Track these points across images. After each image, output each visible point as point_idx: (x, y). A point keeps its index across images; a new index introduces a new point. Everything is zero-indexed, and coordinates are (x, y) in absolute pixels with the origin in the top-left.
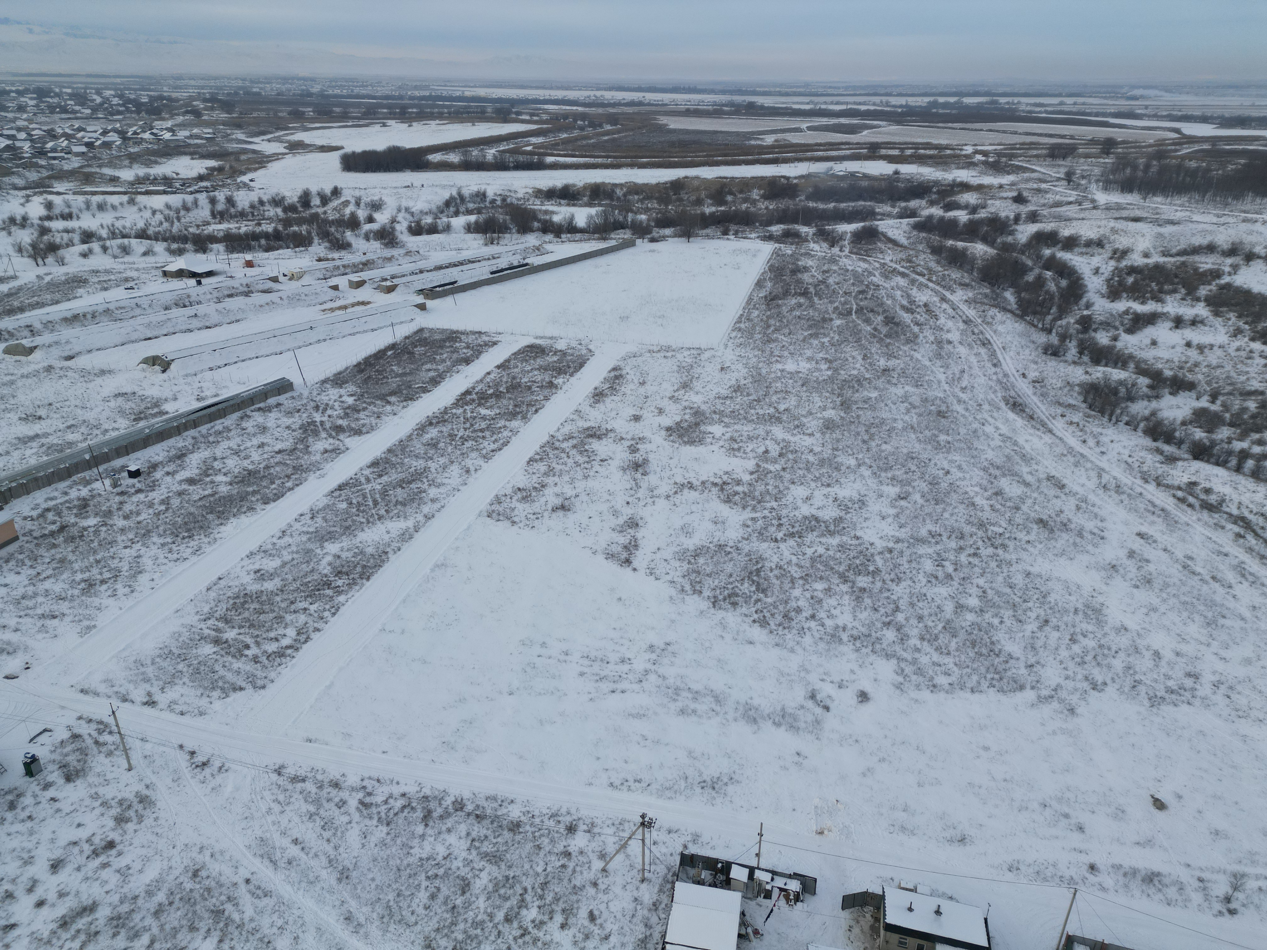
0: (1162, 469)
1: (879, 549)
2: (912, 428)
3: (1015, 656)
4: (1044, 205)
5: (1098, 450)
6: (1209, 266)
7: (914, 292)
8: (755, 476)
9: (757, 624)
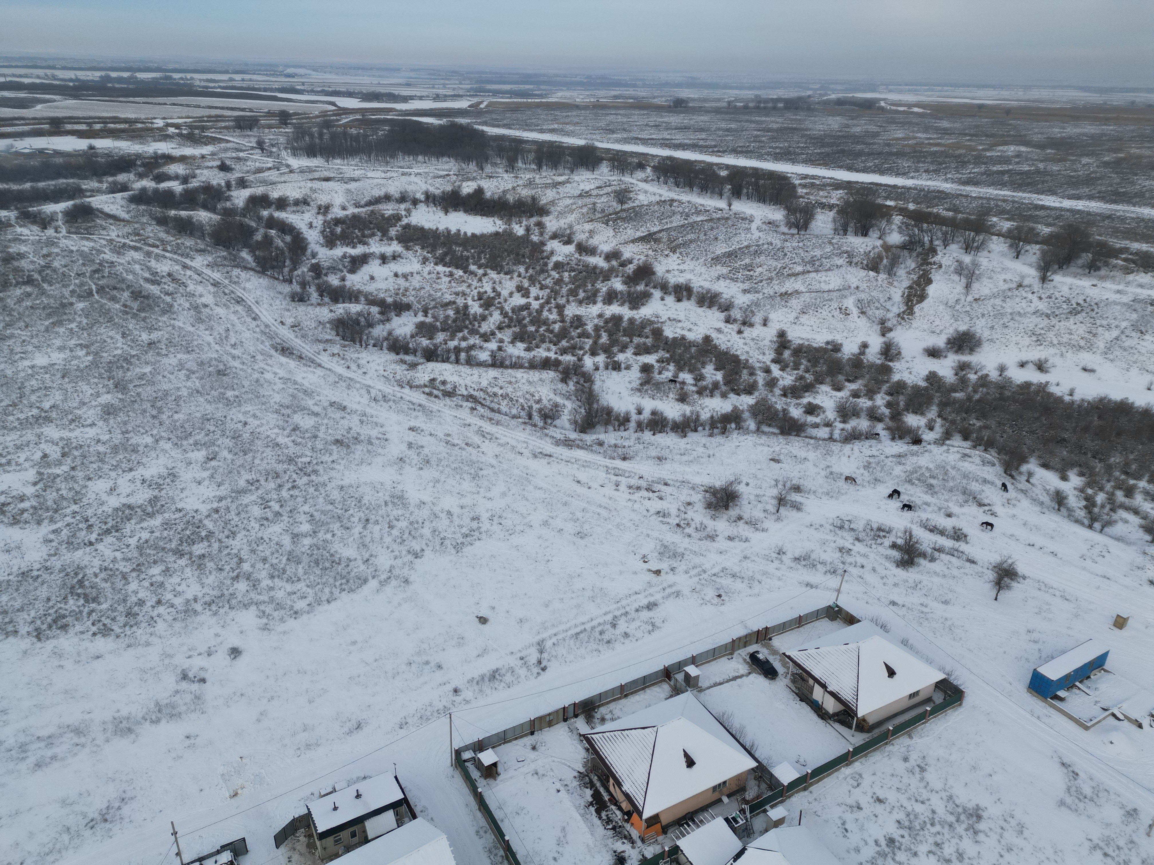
0: (410, 374)
1: (205, 513)
2: (198, 392)
3: (352, 558)
4: (248, 172)
5: (360, 372)
6: (390, 212)
7: (153, 264)
8: (40, 485)
9: (99, 636)
